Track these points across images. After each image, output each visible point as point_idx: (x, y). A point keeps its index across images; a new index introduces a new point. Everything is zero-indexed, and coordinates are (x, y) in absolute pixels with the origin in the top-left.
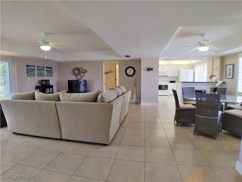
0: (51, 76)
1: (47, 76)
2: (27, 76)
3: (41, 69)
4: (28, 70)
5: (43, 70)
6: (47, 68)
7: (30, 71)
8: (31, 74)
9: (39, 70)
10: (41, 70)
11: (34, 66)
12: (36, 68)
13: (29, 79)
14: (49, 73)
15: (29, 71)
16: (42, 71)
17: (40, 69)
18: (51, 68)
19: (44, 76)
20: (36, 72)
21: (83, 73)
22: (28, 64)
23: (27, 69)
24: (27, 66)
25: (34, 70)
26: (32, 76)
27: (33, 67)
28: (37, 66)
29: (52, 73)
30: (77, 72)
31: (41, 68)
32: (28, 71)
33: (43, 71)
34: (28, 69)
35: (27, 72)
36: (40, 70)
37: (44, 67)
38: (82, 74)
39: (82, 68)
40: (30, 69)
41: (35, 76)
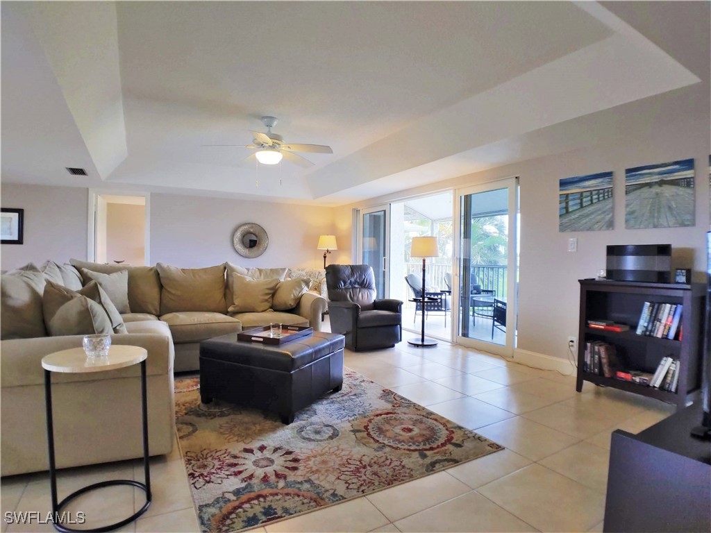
2: (563, 228)
3: (656, 179)
4: (567, 203)
7: (581, 203)
8: (588, 215)
9: (645, 190)
10: (661, 183)
11: (609, 174)
12: (621, 182)
13: (571, 239)
15: (571, 203)
16: (669, 190)
17: (647, 180)
22: (565, 176)
24: (563, 184)
25: (608, 194)
26: (591, 227)
27: (600, 180)
28: (628, 171)
31: (660, 173)
32: (567, 208)
34: (567, 195)
35: (566, 211)
36: (649, 185)
37: (687, 164)
40: (582, 193)
41: (610, 225)
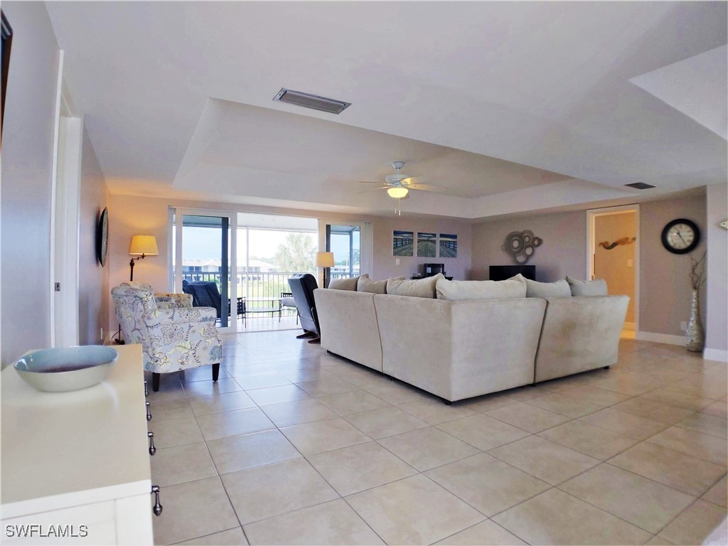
0: (453, 256)
1: (441, 255)
2: (395, 254)
4: (397, 242)
5: (431, 241)
6: (442, 236)
7: (402, 244)
8: (404, 249)
9: (424, 242)
10: (428, 240)
11: (412, 233)
12: (416, 238)
13: (398, 260)
14: (448, 249)
16: (430, 244)
17: (424, 238)
18: (455, 237)
19: (434, 256)
20: (415, 245)
21: (533, 246)
22: (398, 229)
23: (396, 240)
24: (396, 233)
25: (411, 241)
26: (405, 255)
27: (409, 235)
28: (418, 233)
29: (454, 249)
30: (516, 244)
31: (428, 237)
32: (396, 244)
33: (434, 245)
35: (396, 247)
36: (425, 240)
37: (435, 235)
38: (529, 251)
39: (530, 232)
40: (403, 239)
41: (412, 255)
